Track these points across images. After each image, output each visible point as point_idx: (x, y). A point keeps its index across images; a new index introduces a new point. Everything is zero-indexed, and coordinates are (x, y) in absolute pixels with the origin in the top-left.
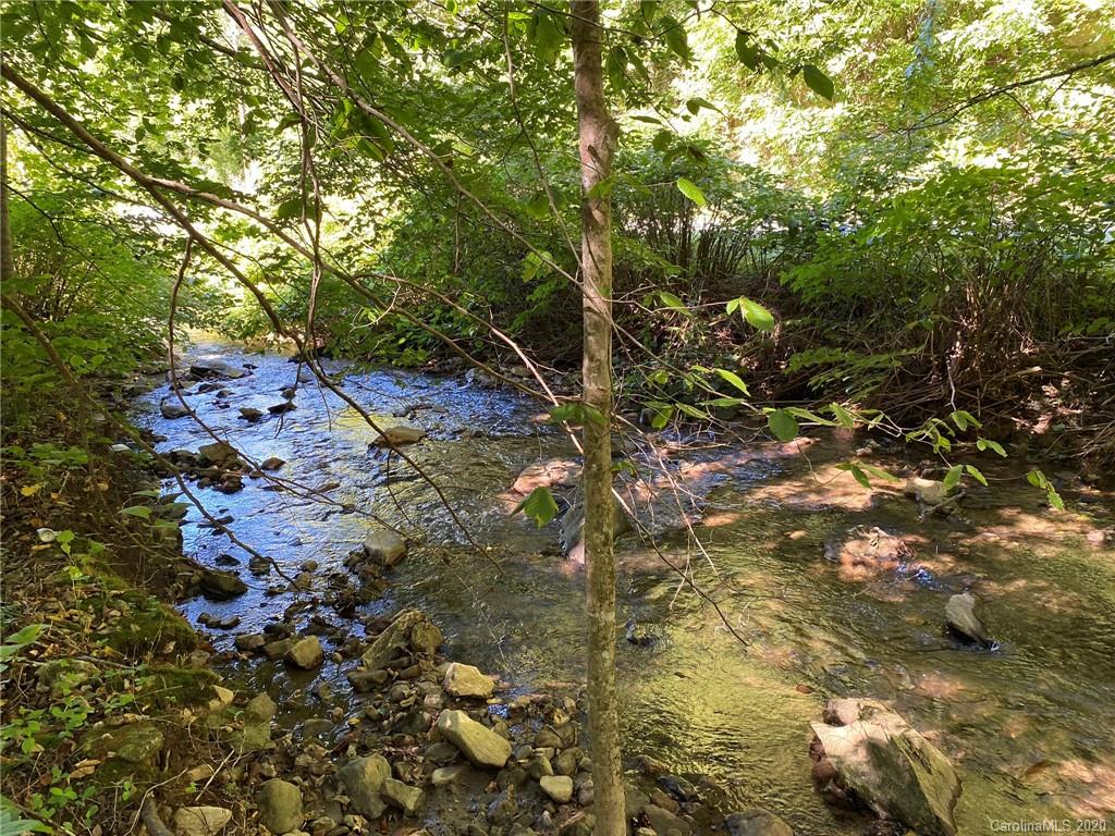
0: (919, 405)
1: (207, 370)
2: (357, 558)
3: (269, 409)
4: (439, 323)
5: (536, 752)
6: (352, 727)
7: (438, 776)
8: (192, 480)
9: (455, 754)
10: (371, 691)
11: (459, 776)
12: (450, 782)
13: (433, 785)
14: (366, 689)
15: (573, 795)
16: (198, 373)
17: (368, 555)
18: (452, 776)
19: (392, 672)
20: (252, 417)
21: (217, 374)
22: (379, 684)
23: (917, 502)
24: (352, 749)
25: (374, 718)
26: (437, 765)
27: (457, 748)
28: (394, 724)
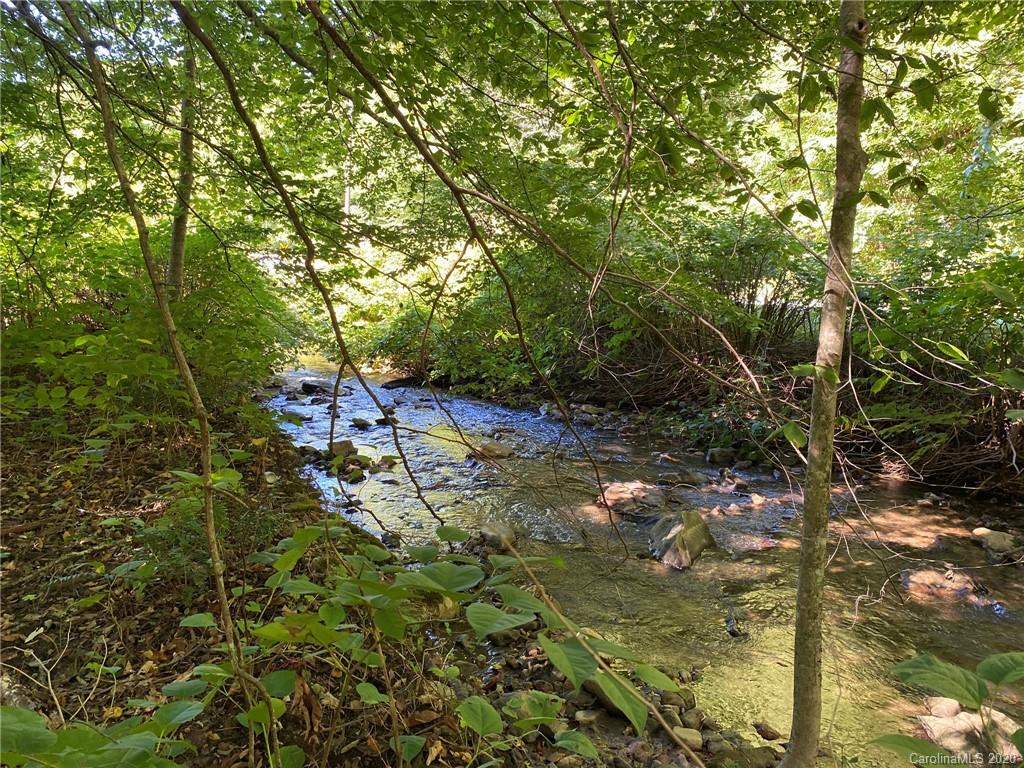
0: (978, 465)
1: (317, 387)
2: (475, 542)
3: (376, 421)
4: (517, 362)
5: (665, 708)
6: (495, 671)
7: (580, 715)
8: (321, 470)
9: (593, 701)
10: (507, 645)
11: (598, 719)
12: (591, 722)
13: (578, 722)
14: (502, 644)
15: (703, 746)
16: (308, 389)
17: (484, 540)
18: (593, 718)
19: (524, 632)
20: (361, 426)
21: (324, 391)
22: (514, 641)
23: (985, 549)
24: (500, 688)
25: (515, 666)
26: (578, 707)
27: (593, 695)
28: (533, 673)
